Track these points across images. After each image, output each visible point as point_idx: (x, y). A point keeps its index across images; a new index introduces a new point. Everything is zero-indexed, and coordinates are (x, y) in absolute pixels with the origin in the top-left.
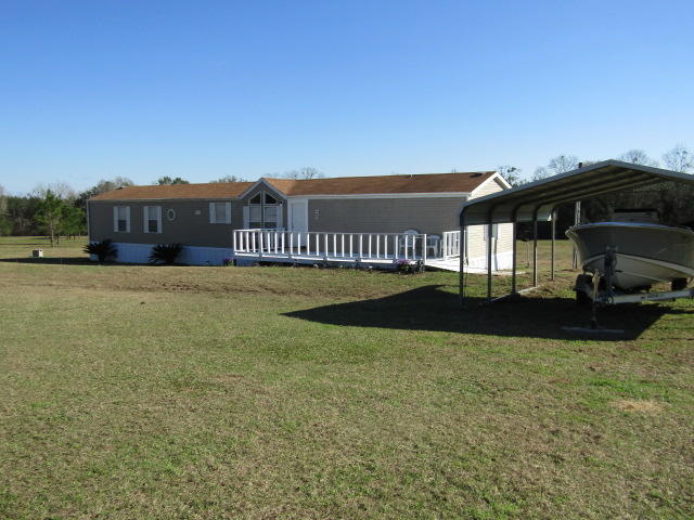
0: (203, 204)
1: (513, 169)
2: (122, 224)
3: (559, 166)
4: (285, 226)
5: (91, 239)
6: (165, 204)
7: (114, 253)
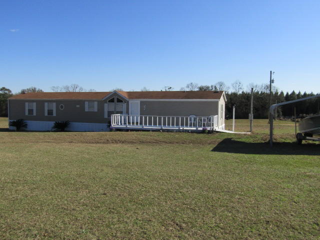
0: (82, 103)
1: (171, 88)
2: (31, 111)
3: (190, 87)
4: (128, 113)
5: (10, 119)
6: (58, 102)
7: (26, 126)
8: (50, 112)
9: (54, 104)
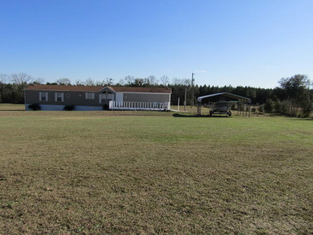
2: (44, 98)
3: (128, 79)
8: (59, 99)
9: (63, 94)
